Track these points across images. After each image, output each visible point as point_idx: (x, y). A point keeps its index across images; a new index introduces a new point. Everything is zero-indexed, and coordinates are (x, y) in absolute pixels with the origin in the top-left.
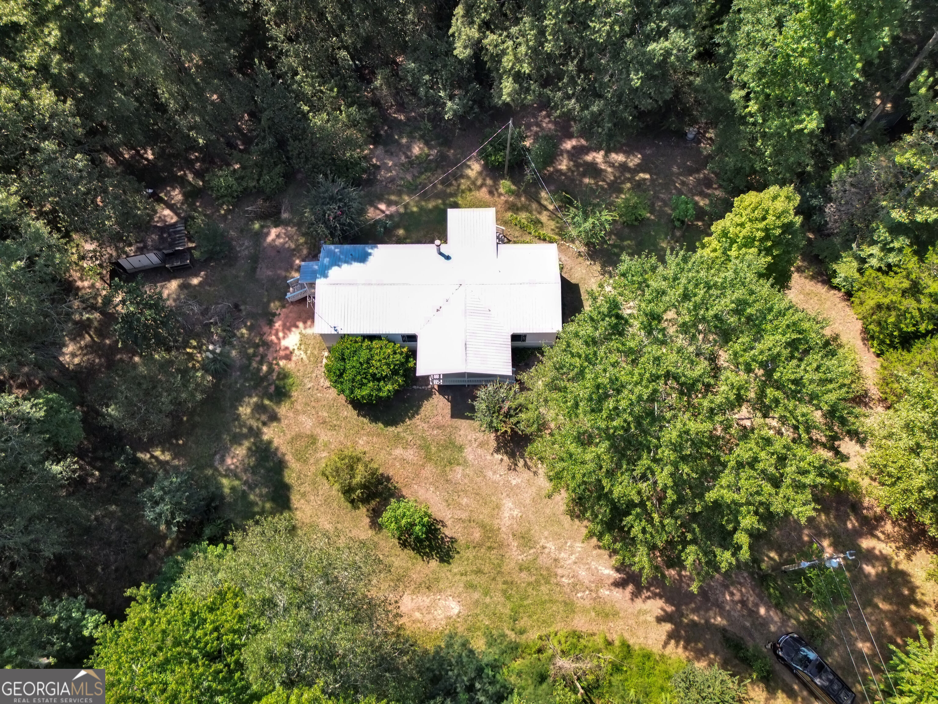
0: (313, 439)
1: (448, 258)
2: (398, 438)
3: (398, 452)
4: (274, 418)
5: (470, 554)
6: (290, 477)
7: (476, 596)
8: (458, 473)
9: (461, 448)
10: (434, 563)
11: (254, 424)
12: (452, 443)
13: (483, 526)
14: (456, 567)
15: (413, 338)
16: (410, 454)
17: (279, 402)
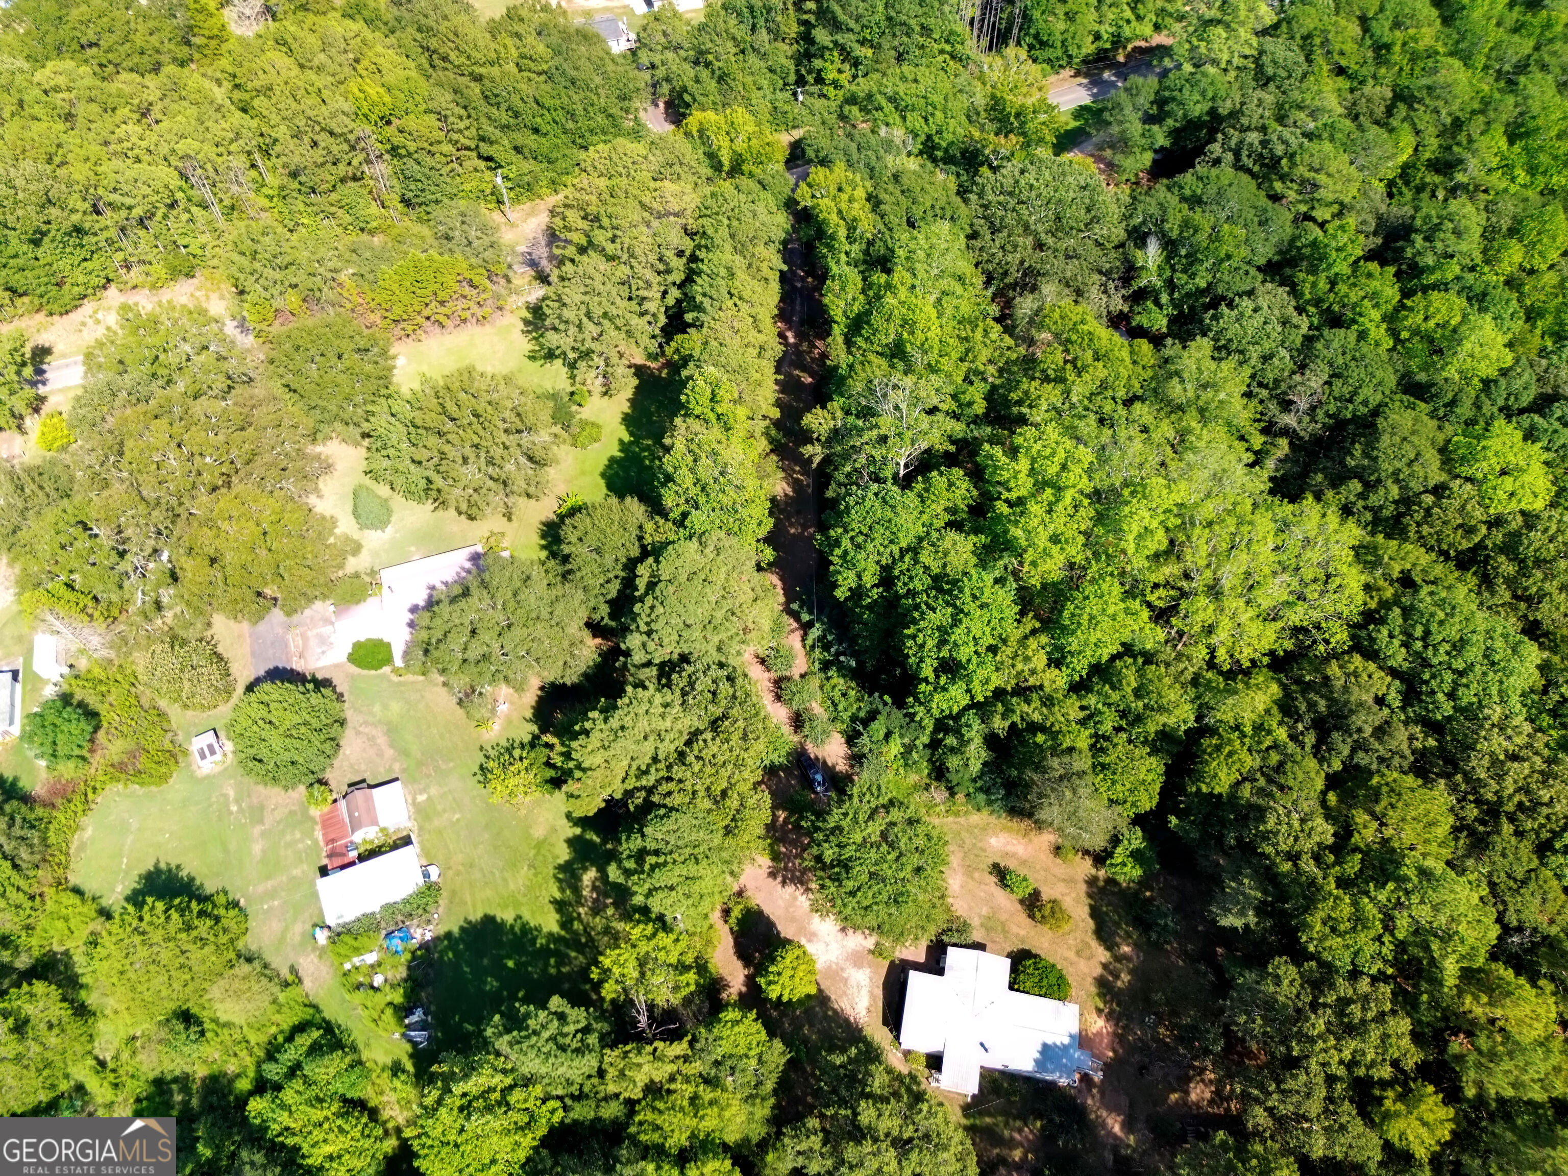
0: (1078, 953)
1: (982, 1044)
2: (1023, 942)
3: (1023, 933)
4: (1105, 966)
5: (982, 866)
6: (1091, 924)
7: (980, 845)
8: (985, 911)
9: (982, 925)
10: (1002, 865)
11: (1118, 965)
12: (987, 929)
13: (973, 878)
14: (991, 861)
15: (1011, 988)
16: (1014, 929)
17: (1102, 976)
